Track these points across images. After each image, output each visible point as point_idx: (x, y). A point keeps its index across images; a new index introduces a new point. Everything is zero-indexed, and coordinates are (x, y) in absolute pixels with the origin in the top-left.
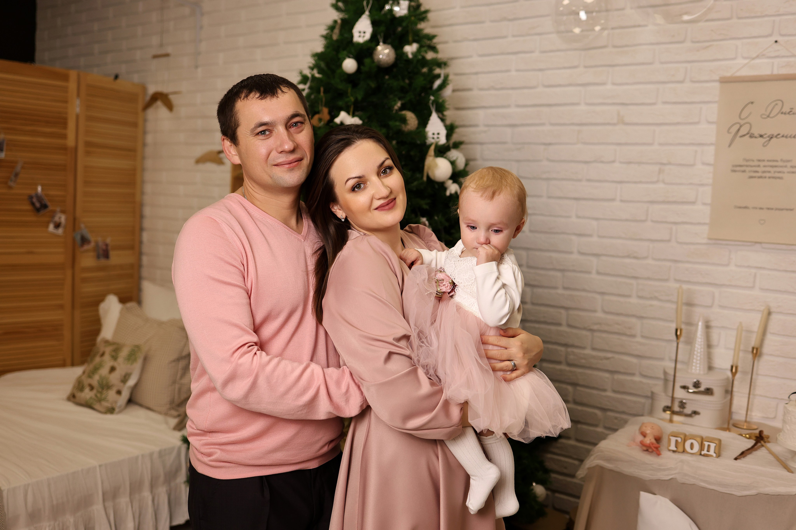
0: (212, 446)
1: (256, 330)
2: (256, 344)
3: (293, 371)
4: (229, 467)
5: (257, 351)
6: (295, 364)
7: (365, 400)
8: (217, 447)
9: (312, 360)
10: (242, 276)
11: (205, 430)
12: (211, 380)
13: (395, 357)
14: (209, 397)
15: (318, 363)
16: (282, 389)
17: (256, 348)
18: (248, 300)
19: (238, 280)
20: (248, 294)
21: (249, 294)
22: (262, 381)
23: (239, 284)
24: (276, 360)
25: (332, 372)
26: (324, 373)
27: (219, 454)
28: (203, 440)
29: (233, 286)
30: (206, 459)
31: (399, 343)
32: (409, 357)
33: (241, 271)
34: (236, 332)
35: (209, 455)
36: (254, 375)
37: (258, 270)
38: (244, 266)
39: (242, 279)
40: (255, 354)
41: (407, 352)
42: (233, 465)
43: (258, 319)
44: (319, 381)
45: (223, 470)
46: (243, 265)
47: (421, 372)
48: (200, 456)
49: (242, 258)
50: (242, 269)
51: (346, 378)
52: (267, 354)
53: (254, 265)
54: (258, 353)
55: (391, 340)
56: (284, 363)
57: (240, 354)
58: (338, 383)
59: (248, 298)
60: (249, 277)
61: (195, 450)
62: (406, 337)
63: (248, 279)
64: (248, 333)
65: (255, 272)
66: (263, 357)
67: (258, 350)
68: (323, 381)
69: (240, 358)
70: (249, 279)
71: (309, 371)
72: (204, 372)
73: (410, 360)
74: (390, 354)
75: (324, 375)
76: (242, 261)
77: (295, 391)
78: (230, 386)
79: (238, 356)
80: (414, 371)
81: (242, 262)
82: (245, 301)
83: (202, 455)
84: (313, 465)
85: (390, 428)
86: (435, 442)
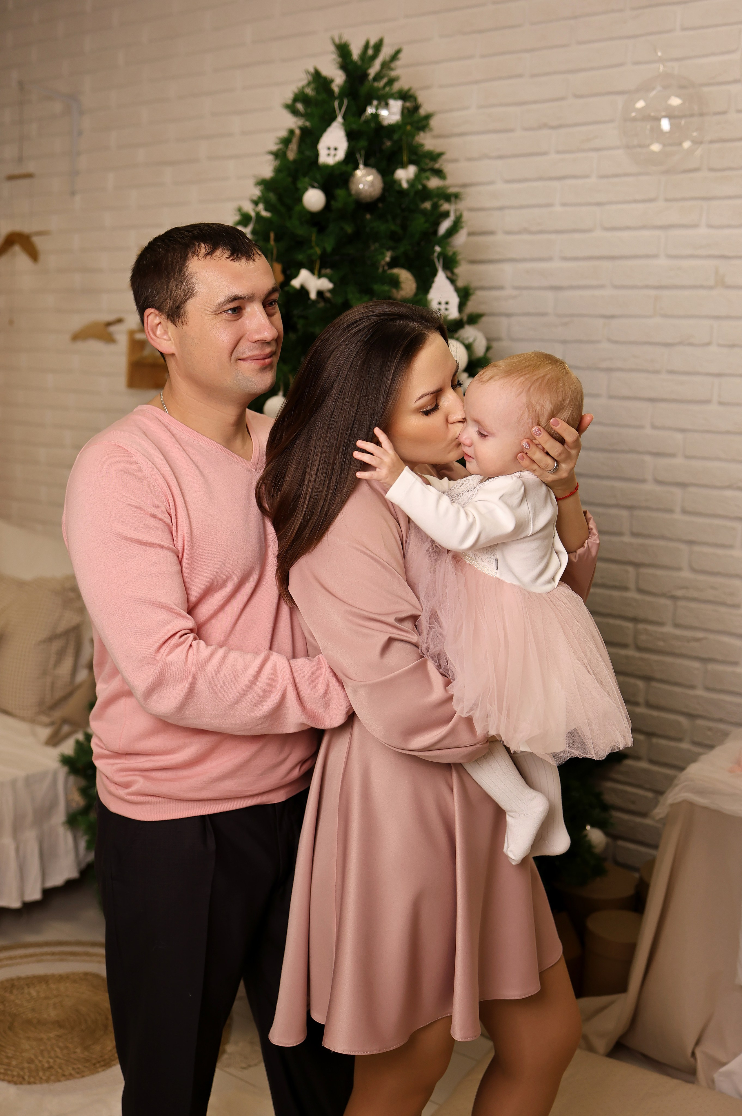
0: (131, 773)
1: (191, 611)
2: (192, 631)
3: (246, 668)
4: (155, 803)
5: (193, 641)
6: (249, 657)
7: (351, 707)
8: (137, 773)
9: (271, 648)
10: (168, 532)
11: (119, 752)
12: (124, 680)
13: (396, 645)
14: (123, 705)
15: (279, 652)
16: (232, 695)
17: (191, 636)
18: (179, 567)
19: (164, 539)
20: (178, 557)
21: (180, 557)
22: (201, 686)
23: (164, 544)
24: (221, 652)
25: (301, 662)
26: (291, 668)
27: (140, 784)
28: (117, 764)
29: (156, 547)
30: (122, 792)
31: (403, 624)
32: (416, 645)
33: (167, 525)
34: (163, 615)
35: (126, 785)
36: (190, 679)
37: (192, 520)
38: (171, 517)
39: (169, 536)
40: (191, 645)
41: (414, 638)
42: (160, 799)
43: (195, 594)
44: (284, 681)
45: (147, 807)
46: (170, 515)
47: (431, 666)
48: (113, 788)
49: (168, 505)
50: (169, 521)
51: (323, 672)
52: (207, 644)
53: (186, 514)
54: (194, 643)
55: (391, 620)
56: (233, 655)
57: (168, 649)
58: (313, 681)
59: (179, 563)
60: (179, 532)
61: (105, 779)
62: (414, 618)
63: (177, 534)
64: (179, 615)
65: (188, 525)
66: (202, 649)
67: (195, 639)
68: (291, 680)
69: (169, 654)
70: (179, 534)
71: (269, 666)
72: (116, 671)
73: (417, 649)
74: (391, 640)
75: (292, 671)
76: (167, 509)
77: (250, 697)
78: (155, 696)
79: (166, 652)
80: (422, 667)
81: (168, 510)
82: (176, 568)
83: (116, 786)
84: (278, 798)
85: (384, 747)
86: (448, 766)
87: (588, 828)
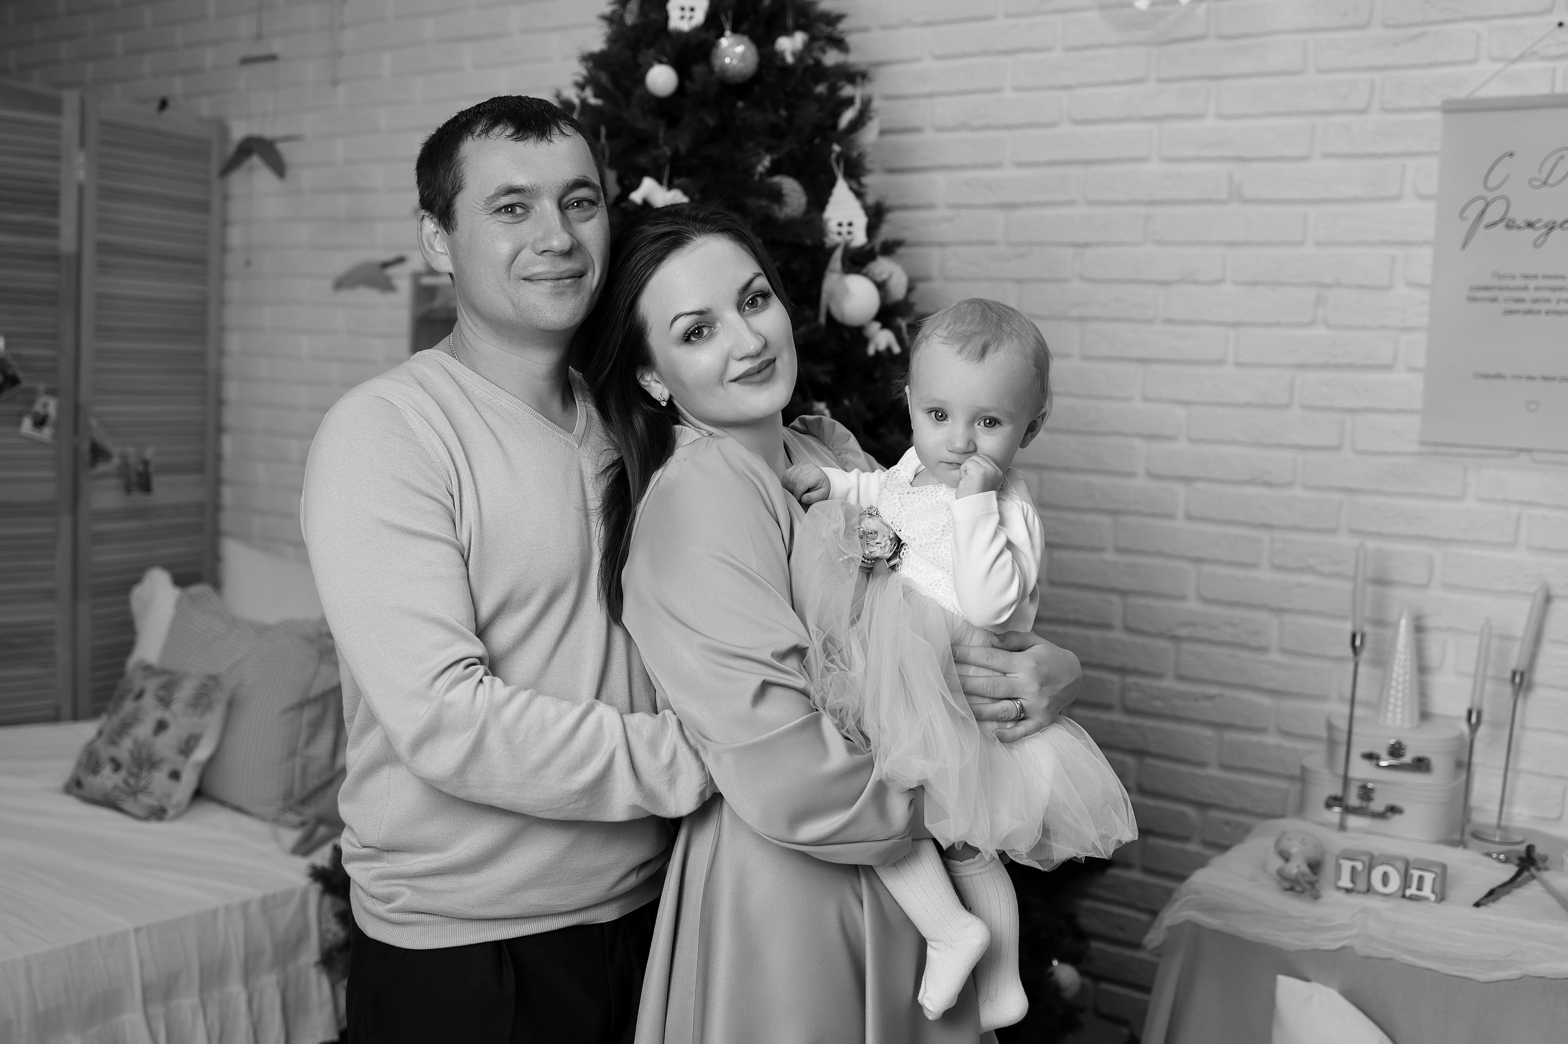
0: (394, 882)
1: (481, 632)
2: (481, 660)
3: (559, 718)
4: (429, 924)
5: (483, 676)
6: (565, 705)
7: (710, 781)
8: (403, 882)
9: (598, 696)
10: (450, 519)
11: (378, 845)
13: (775, 692)
14: (388, 777)
15: (611, 704)
16: (536, 756)
17: (481, 669)
18: (464, 569)
19: (442, 528)
20: (463, 556)
21: (465, 556)
22: (494, 739)
23: (443, 535)
24: (524, 696)
25: (641, 721)
26: (624, 724)
27: (407, 897)
28: (375, 868)
29: (430, 539)
30: (380, 908)
31: (784, 663)
32: (804, 693)
33: (447, 508)
34: (440, 635)
35: (387, 899)
36: (477, 727)
37: (483, 505)
38: (453, 499)
39: (451, 526)
40: (481, 681)
41: (800, 683)
42: (439, 918)
43: (485, 610)
44: (613, 739)
45: (418, 929)
46: (452, 496)
47: (828, 724)
48: (369, 903)
49: (449, 482)
50: (449, 503)
51: (669, 734)
52: (506, 683)
53: (475, 495)
54: (486, 679)
55: (766, 656)
56: (540, 702)
57: (448, 683)
58: (654, 746)
59: (464, 564)
60: (464, 521)
61: (359, 891)
62: (799, 652)
63: (461, 524)
64: (463, 637)
65: (477, 511)
66: (497, 688)
67: (486, 674)
68: (623, 740)
69: (448, 690)
70: (464, 524)
71: (592, 719)
72: (372, 720)
73: (807, 699)
74: (766, 686)
75: (625, 728)
76: (448, 487)
77: (563, 760)
78: (426, 751)
79: (445, 687)
80: (814, 723)
81: (449, 489)
82: (458, 570)
83: (374, 900)
84: (607, 915)
85: (762, 840)
86: (855, 870)
87: (1055, 963)
